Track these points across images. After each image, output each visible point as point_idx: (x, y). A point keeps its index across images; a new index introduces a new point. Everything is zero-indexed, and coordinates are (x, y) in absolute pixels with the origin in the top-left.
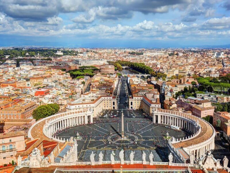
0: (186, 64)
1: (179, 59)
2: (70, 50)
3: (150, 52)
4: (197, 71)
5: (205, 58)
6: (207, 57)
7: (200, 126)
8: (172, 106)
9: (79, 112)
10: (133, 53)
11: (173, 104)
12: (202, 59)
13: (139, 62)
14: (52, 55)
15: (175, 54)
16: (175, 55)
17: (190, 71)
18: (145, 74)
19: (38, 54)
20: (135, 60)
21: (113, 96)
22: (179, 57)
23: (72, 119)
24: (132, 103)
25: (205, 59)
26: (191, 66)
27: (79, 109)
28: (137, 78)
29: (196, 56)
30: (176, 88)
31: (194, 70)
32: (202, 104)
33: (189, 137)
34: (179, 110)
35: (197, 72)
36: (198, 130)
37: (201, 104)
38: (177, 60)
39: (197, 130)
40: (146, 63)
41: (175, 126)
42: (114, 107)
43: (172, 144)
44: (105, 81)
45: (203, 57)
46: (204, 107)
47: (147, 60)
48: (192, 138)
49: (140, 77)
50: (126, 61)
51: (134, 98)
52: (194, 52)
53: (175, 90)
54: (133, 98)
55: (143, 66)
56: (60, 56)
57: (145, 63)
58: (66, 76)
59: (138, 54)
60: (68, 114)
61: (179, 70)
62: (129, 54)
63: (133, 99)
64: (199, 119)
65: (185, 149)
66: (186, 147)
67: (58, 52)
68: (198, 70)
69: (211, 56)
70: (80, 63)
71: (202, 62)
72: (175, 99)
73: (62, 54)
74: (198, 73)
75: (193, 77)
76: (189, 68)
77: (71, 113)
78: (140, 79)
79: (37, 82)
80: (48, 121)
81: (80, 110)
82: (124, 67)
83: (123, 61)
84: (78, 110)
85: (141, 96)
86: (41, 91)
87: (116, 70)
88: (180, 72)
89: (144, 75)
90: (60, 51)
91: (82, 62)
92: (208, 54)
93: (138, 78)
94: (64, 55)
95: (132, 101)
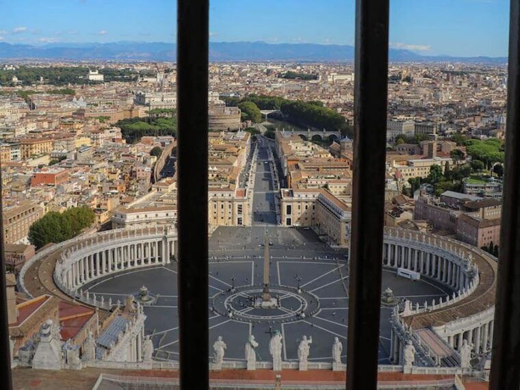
0: (434, 105)
1: (414, 91)
2: (121, 68)
3: (335, 72)
4: (462, 124)
5: (482, 89)
6: (486, 88)
7: (476, 267)
8: (402, 215)
9: (146, 231)
10: (289, 76)
11: (402, 212)
12: (474, 93)
13: (306, 99)
14: (75, 81)
15: (403, 78)
16: (404, 81)
17: (445, 122)
18: (325, 130)
19: (42, 78)
20: (297, 93)
21: (239, 190)
22: (414, 85)
23: (129, 248)
24: (289, 208)
25: (483, 91)
26: (446, 111)
27: (148, 222)
28: (302, 140)
29: (458, 83)
30: (410, 168)
31: (456, 121)
32: (481, 209)
33: (448, 298)
34: (420, 228)
35: (464, 127)
36: (471, 279)
37: (477, 210)
38: (408, 93)
39: (467, 280)
40: (325, 101)
41: (408, 271)
42: (240, 221)
43: (404, 318)
44: (215, 150)
45: (476, 86)
46: (485, 218)
47: (328, 93)
48: (455, 300)
49: (310, 139)
50: (272, 95)
51: (296, 195)
52: (454, 73)
53: (407, 175)
54: (293, 196)
55: (316, 108)
56: (94, 83)
57: (322, 101)
58: (111, 135)
59: (305, 78)
60: (119, 235)
61: (416, 121)
62: (279, 77)
63: (294, 199)
64: (473, 250)
65: (439, 330)
66: (441, 325)
67: (91, 72)
68: (465, 121)
69: (497, 86)
70: (147, 101)
71: (473, 99)
72: (407, 198)
73: (100, 77)
74: (464, 129)
75: (452, 140)
76: (442, 115)
77: (125, 234)
78: (310, 143)
79: (37, 150)
80: (67, 252)
81: (149, 226)
82: (266, 112)
83: (263, 96)
84: (144, 226)
85: (314, 191)
86: (47, 172)
87: (243, 120)
88: (418, 125)
89: (321, 134)
90: (97, 72)
91: (152, 99)
92: (488, 78)
93: (305, 142)
94: (106, 80)
95: (289, 204)
